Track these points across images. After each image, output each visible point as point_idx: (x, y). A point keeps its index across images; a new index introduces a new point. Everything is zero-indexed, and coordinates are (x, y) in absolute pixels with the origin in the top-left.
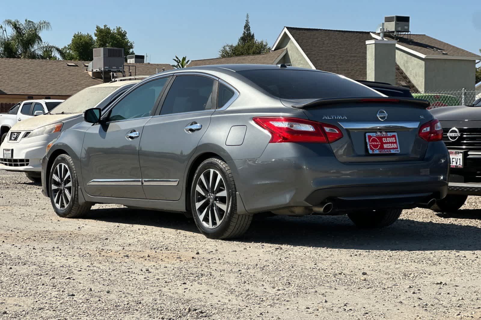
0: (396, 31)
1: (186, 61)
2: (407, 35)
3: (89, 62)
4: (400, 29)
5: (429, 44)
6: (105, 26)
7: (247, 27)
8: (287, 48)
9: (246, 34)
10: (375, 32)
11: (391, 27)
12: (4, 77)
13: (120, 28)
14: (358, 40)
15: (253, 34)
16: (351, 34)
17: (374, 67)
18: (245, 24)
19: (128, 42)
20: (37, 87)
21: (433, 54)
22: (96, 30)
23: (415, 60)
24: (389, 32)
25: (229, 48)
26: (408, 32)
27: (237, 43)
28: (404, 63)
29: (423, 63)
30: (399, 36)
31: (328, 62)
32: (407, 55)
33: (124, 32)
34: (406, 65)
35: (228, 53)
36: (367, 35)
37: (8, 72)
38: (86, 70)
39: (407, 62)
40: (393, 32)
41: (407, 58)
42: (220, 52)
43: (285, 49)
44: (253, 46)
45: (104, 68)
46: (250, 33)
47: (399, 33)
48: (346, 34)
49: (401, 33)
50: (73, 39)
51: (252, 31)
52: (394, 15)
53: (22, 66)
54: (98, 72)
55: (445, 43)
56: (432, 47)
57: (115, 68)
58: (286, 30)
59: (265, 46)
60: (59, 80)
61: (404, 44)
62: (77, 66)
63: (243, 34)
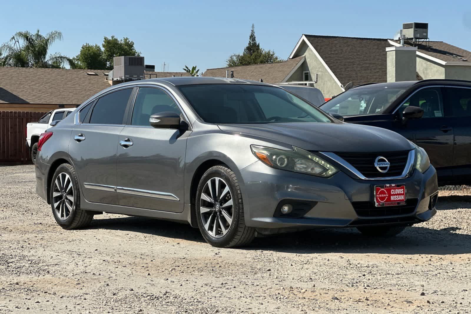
0: (415, 38)
1: (196, 70)
2: (425, 42)
3: (109, 71)
4: (418, 36)
5: (448, 51)
6: (112, 37)
7: (252, 37)
8: (305, 56)
9: (251, 44)
10: (393, 39)
11: (410, 33)
12: (26, 86)
13: (127, 39)
14: (376, 47)
15: (259, 44)
16: (369, 41)
17: (394, 75)
18: (250, 34)
19: (135, 52)
20: (59, 97)
21: (453, 61)
22: (104, 41)
23: (434, 67)
24: (408, 39)
25: (236, 58)
26: (426, 39)
27: (243, 53)
28: (423, 69)
29: (443, 69)
30: (417, 43)
31: (347, 70)
32: (426, 62)
33: (131, 43)
34: (425, 72)
35: (235, 63)
36: (385, 43)
37: (29, 82)
38: (107, 79)
39: (426, 69)
40: (412, 39)
41: (427, 65)
42: (227, 62)
43: (303, 57)
44: (260, 56)
45: (125, 77)
46: (255, 43)
47: (417, 40)
48: (365, 41)
49: (420, 40)
50: (81, 50)
51: (258, 41)
52: (413, 22)
53: (42, 76)
54: (119, 81)
55: (464, 50)
56: (452, 54)
57: (136, 76)
58: (304, 38)
59: (272, 55)
60: (80, 90)
61: (423, 51)
62: (97, 75)
63: (249, 44)
